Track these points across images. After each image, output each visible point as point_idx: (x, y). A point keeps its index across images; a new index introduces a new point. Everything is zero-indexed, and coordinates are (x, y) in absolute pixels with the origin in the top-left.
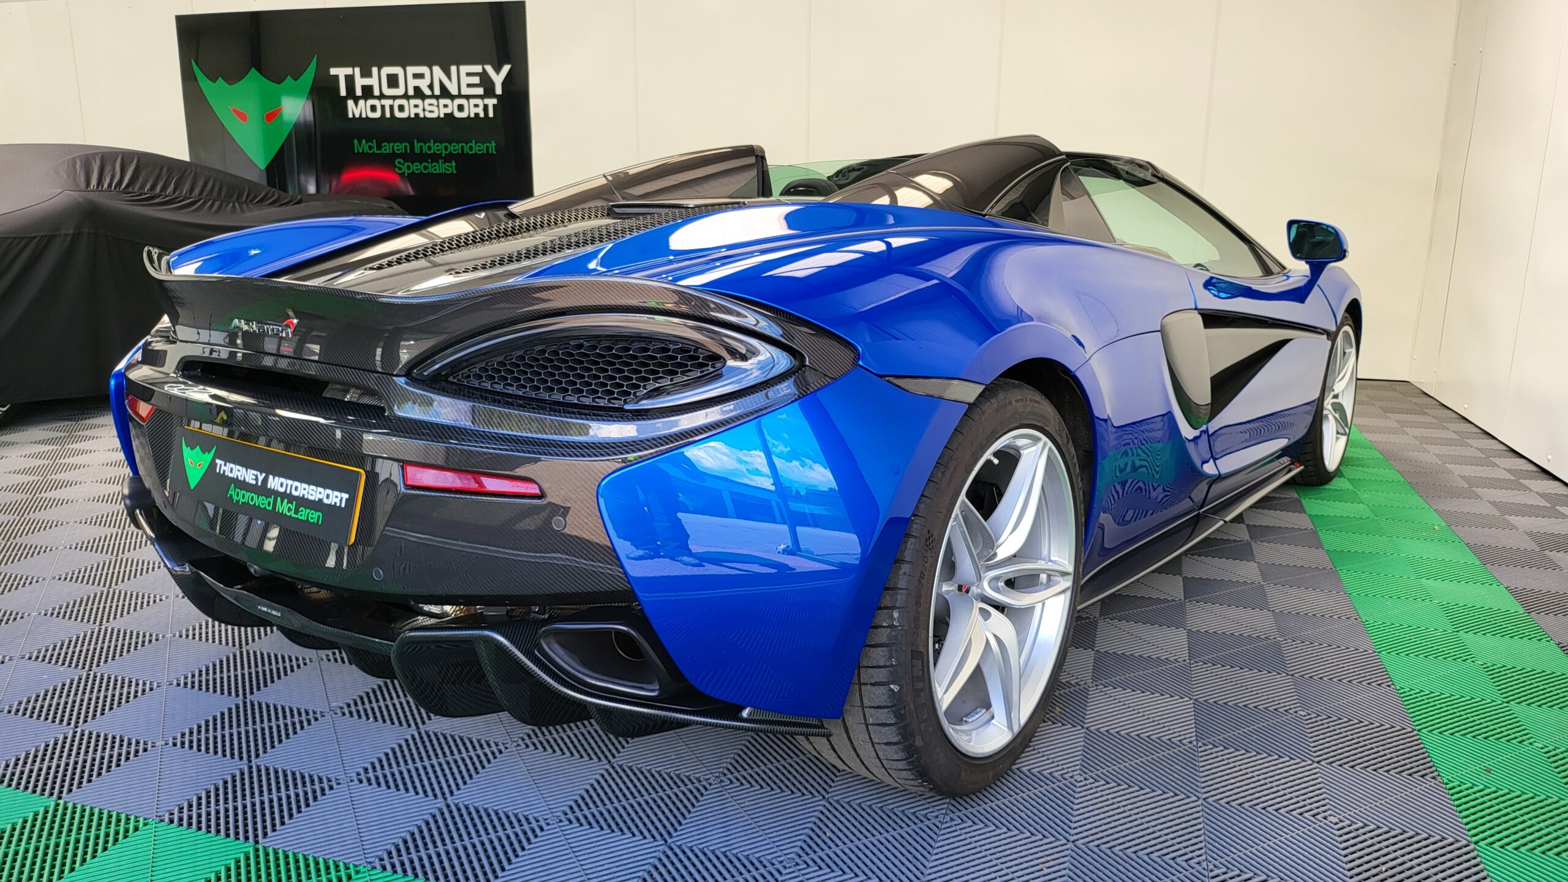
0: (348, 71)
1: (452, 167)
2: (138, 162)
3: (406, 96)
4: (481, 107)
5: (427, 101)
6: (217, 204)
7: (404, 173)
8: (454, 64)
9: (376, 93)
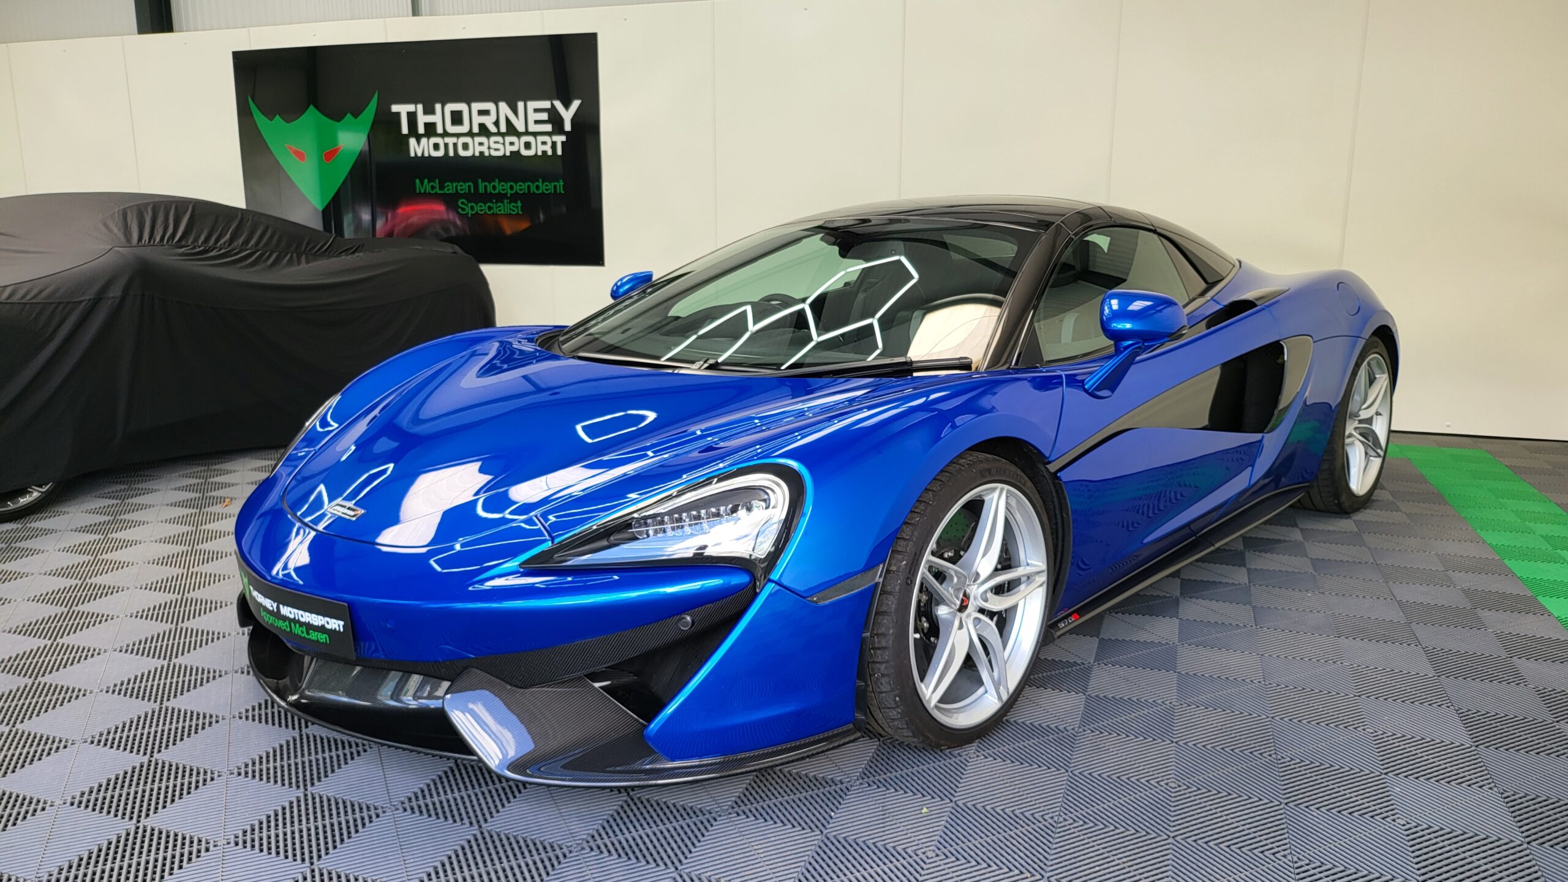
0: (411, 108)
1: (517, 207)
2: (193, 211)
4: (550, 144)
5: (493, 139)
6: (274, 256)
7: (467, 214)
8: (521, 100)
9: (440, 130)
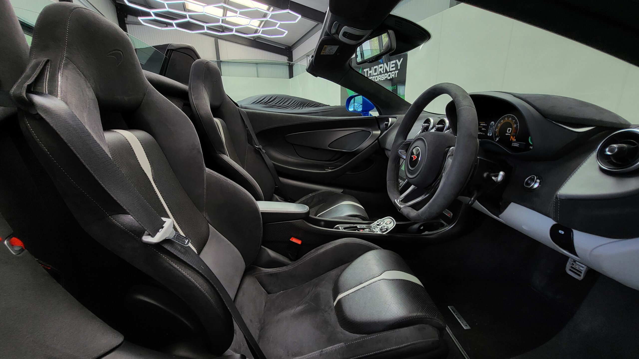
0: (367, 70)
3: (378, 75)
4: (394, 74)
5: (382, 75)
6: (295, 107)
8: (389, 61)
9: (372, 75)
